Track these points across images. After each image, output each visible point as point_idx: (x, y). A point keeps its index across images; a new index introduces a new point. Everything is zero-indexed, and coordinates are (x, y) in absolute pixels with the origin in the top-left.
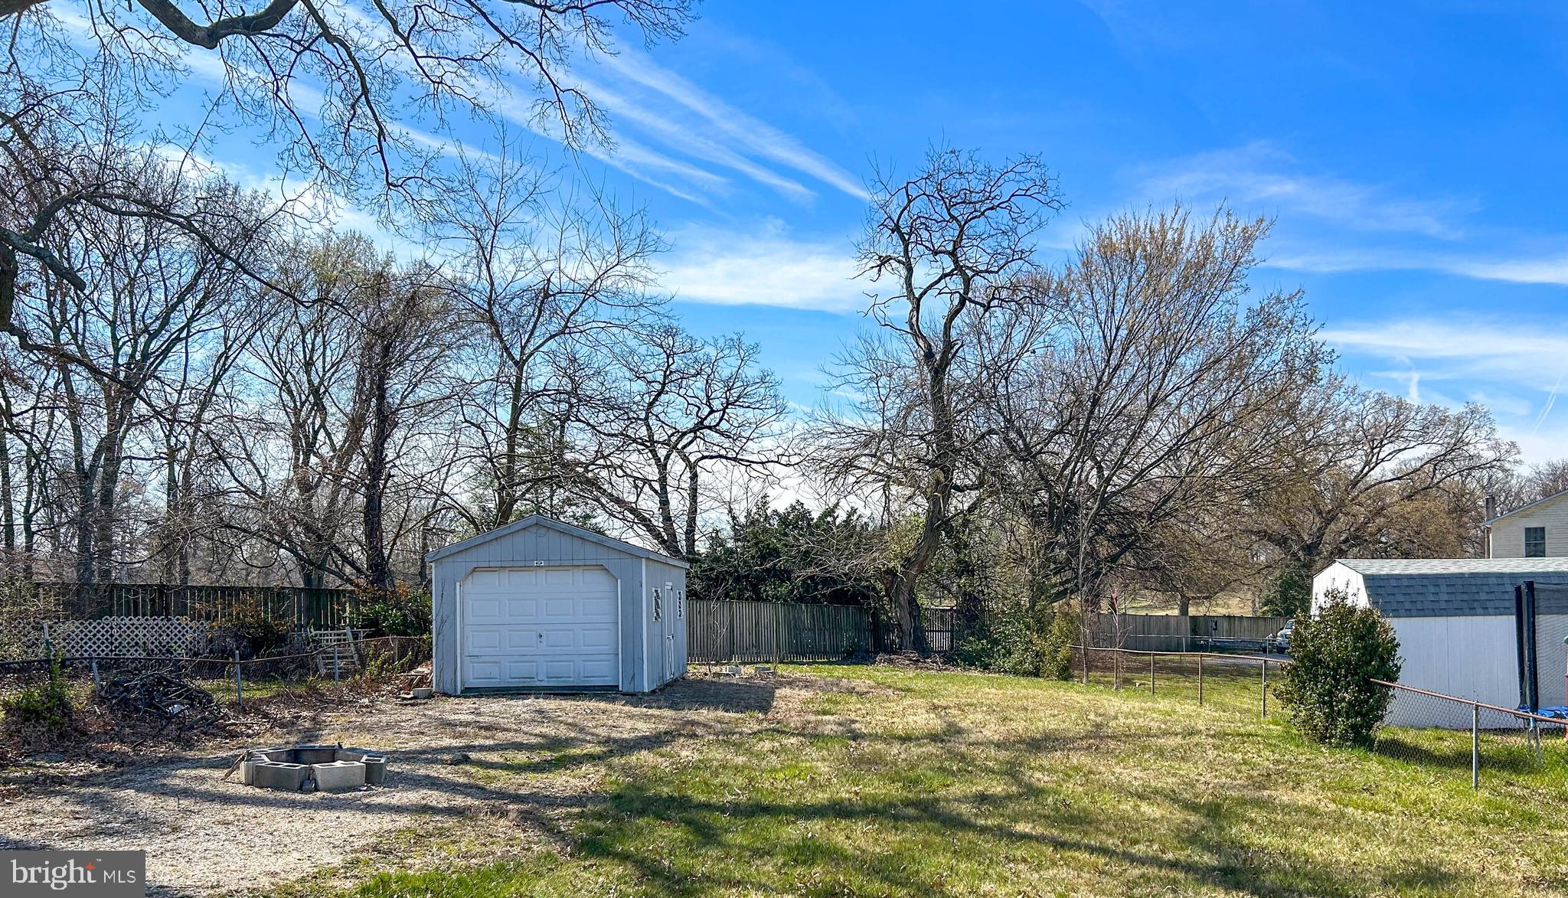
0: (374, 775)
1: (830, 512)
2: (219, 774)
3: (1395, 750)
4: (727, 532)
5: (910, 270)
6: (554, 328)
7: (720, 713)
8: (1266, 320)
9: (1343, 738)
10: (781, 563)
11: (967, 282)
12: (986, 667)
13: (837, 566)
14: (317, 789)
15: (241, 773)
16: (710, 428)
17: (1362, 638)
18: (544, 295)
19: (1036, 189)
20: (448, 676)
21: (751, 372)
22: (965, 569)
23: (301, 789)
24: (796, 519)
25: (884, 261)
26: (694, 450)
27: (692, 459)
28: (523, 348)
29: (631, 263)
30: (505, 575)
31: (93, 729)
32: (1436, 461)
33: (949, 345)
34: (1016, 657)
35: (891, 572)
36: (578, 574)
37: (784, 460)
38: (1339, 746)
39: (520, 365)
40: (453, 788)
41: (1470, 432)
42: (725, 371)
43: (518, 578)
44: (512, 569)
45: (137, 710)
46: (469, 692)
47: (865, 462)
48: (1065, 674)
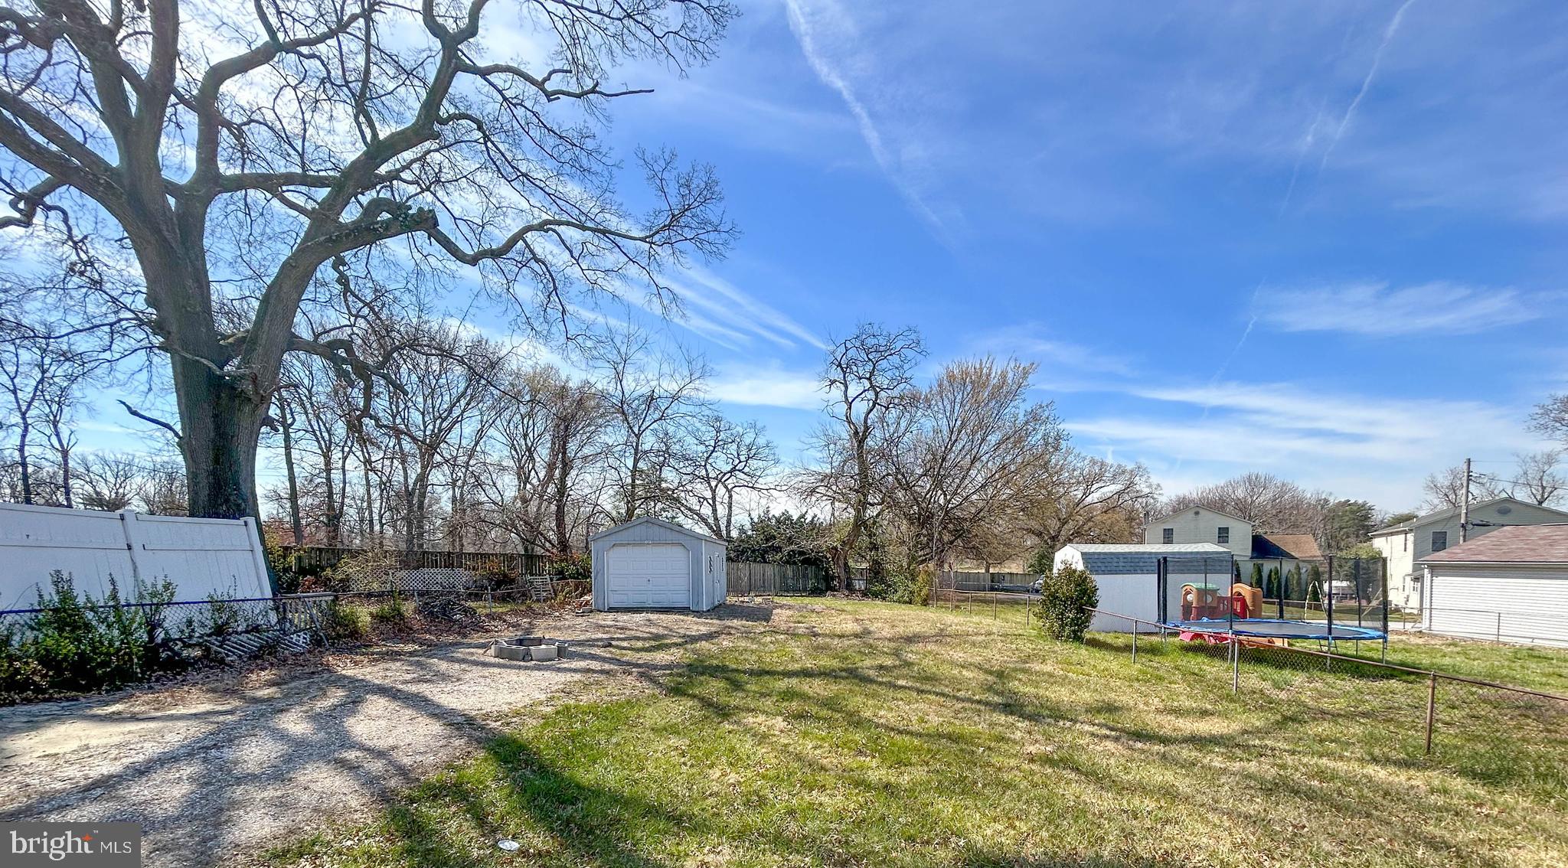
0: (561, 653)
1: (803, 516)
2: (481, 651)
3: (1094, 643)
4: (748, 526)
5: (846, 387)
6: (656, 416)
7: (744, 622)
8: (1034, 417)
9: (1068, 637)
10: (776, 543)
11: (877, 394)
12: (884, 599)
13: (807, 545)
14: (532, 660)
15: (492, 651)
16: (739, 470)
17: (1079, 585)
18: (650, 399)
19: (914, 345)
20: (600, 602)
21: (761, 441)
22: (874, 547)
23: (523, 660)
24: (785, 520)
25: (833, 382)
26: (730, 483)
27: (730, 487)
28: (640, 427)
29: (697, 382)
30: (630, 548)
31: (416, 627)
32: (1120, 493)
33: (867, 428)
34: (899, 593)
35: (835, 548)
36: (669, 547)
37: (778, 488)
38: (1066, 641)
39: (638, 436)
40: (604, 660)
41: (1137, 478)
42: (747, 440)
43: (637, 550)
44: (634, 545)
45: (438, 618)
46: (611, 610)
47: (822, 490)
48: (925, 603)
